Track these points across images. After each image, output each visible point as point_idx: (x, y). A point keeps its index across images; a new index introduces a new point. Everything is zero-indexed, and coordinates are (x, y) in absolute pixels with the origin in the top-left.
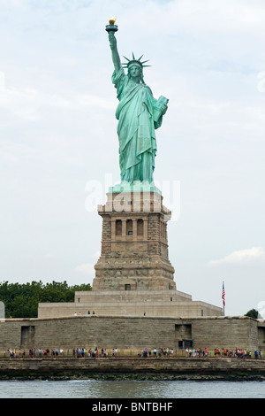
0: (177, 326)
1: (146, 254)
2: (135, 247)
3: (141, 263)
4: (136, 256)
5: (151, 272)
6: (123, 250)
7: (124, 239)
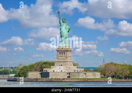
0: (67, 74)
1: (65, 59)
2: (63, 57)
3: (64, 61)
4: (63, 59)
5: (66, 62)
6: (61, 58)
7: (61, 56)
